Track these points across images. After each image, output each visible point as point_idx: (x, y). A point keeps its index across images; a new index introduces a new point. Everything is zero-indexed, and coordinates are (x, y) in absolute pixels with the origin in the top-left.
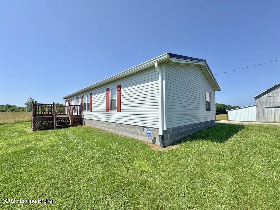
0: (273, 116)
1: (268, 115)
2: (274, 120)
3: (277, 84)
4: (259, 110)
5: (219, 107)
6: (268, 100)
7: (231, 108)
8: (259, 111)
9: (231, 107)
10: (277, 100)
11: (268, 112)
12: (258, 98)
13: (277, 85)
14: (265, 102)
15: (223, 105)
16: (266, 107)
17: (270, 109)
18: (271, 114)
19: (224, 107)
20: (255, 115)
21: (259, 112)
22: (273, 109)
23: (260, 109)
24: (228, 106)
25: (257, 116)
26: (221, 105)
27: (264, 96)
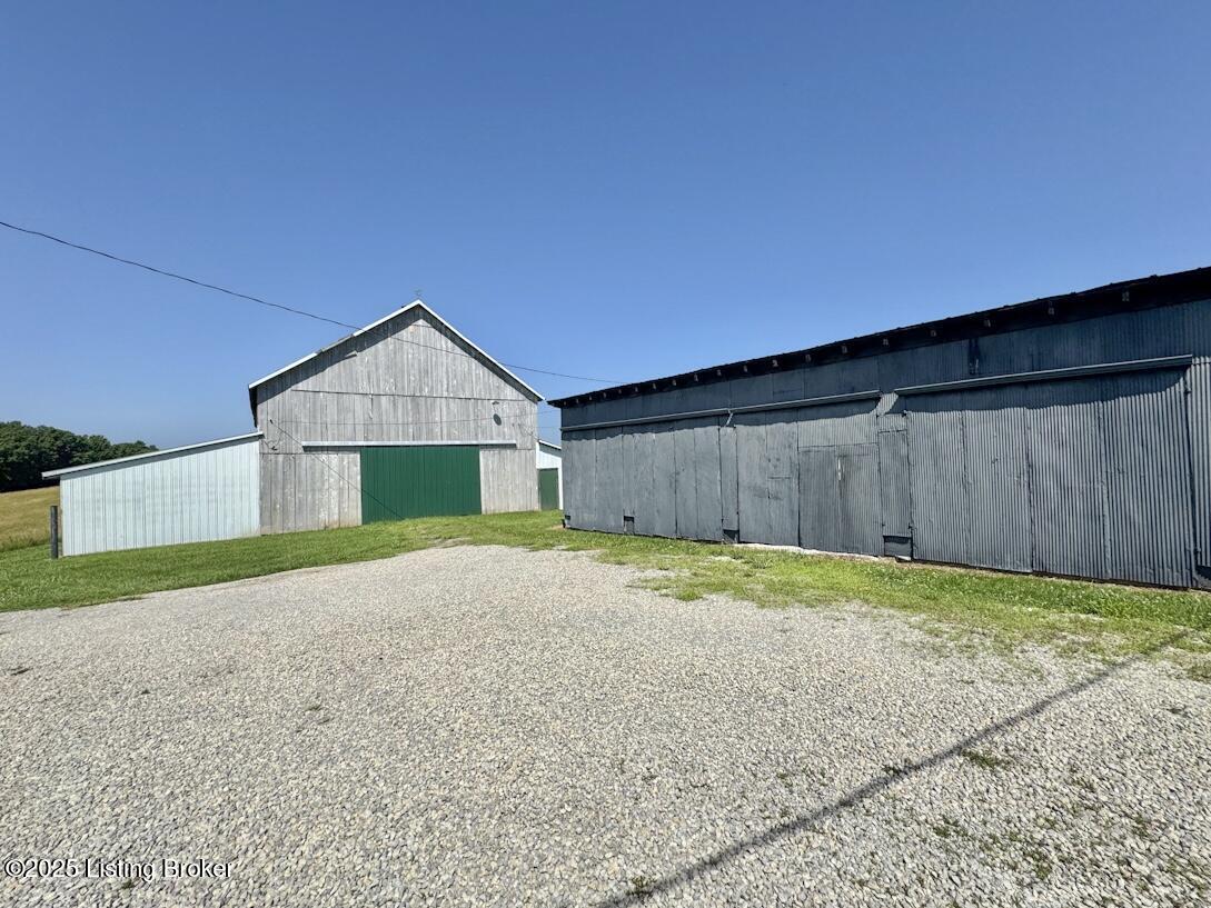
0: (335, 493)
1: (313, 490)
2: (336, 517)
3: (355, 334)
4: (276, 462)
5: (28, 447)
6: (315, 411)
7: (107, 451)
8: (276, 470)
9: (107, 446)
10: (350, 415)
11: (313, 474)
12: (274, 395)
13: (353, 338)
14: (304, 420)
15: (57, 435)
16: (307, 449)
17: (324, 457)
18: (326, 486)
19: (64, 447)
20: (255, 495)
21: (276, 476)
22: (334, 458)
23: (281, 458)
24: (91, 443)
25: (261, 499)
26: (42, 433)
27: (300, 386)
